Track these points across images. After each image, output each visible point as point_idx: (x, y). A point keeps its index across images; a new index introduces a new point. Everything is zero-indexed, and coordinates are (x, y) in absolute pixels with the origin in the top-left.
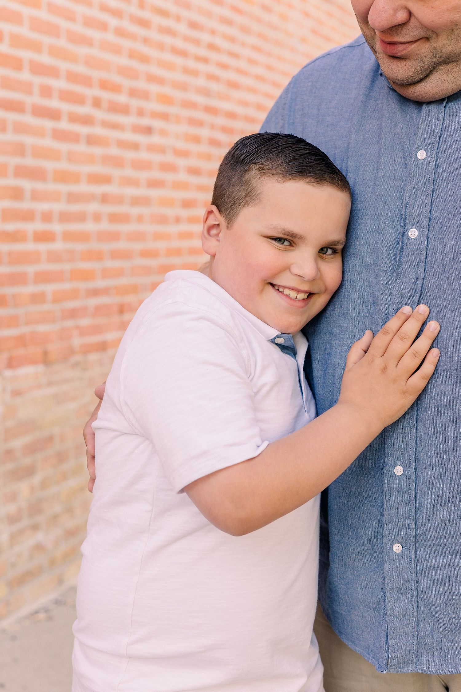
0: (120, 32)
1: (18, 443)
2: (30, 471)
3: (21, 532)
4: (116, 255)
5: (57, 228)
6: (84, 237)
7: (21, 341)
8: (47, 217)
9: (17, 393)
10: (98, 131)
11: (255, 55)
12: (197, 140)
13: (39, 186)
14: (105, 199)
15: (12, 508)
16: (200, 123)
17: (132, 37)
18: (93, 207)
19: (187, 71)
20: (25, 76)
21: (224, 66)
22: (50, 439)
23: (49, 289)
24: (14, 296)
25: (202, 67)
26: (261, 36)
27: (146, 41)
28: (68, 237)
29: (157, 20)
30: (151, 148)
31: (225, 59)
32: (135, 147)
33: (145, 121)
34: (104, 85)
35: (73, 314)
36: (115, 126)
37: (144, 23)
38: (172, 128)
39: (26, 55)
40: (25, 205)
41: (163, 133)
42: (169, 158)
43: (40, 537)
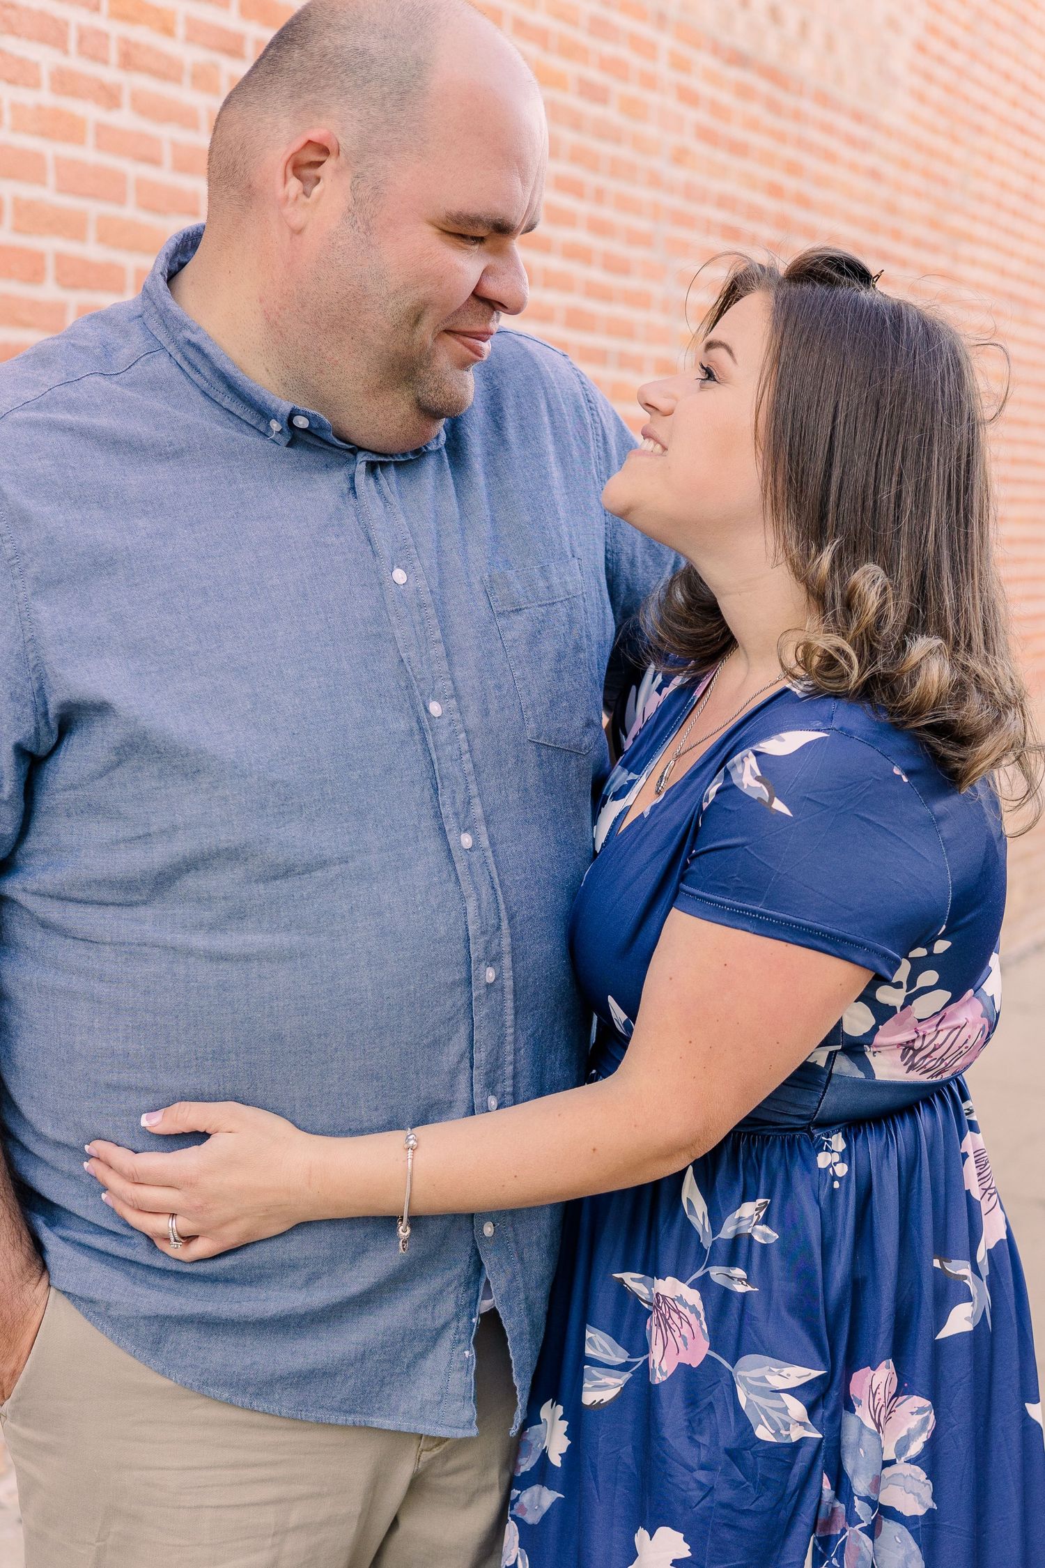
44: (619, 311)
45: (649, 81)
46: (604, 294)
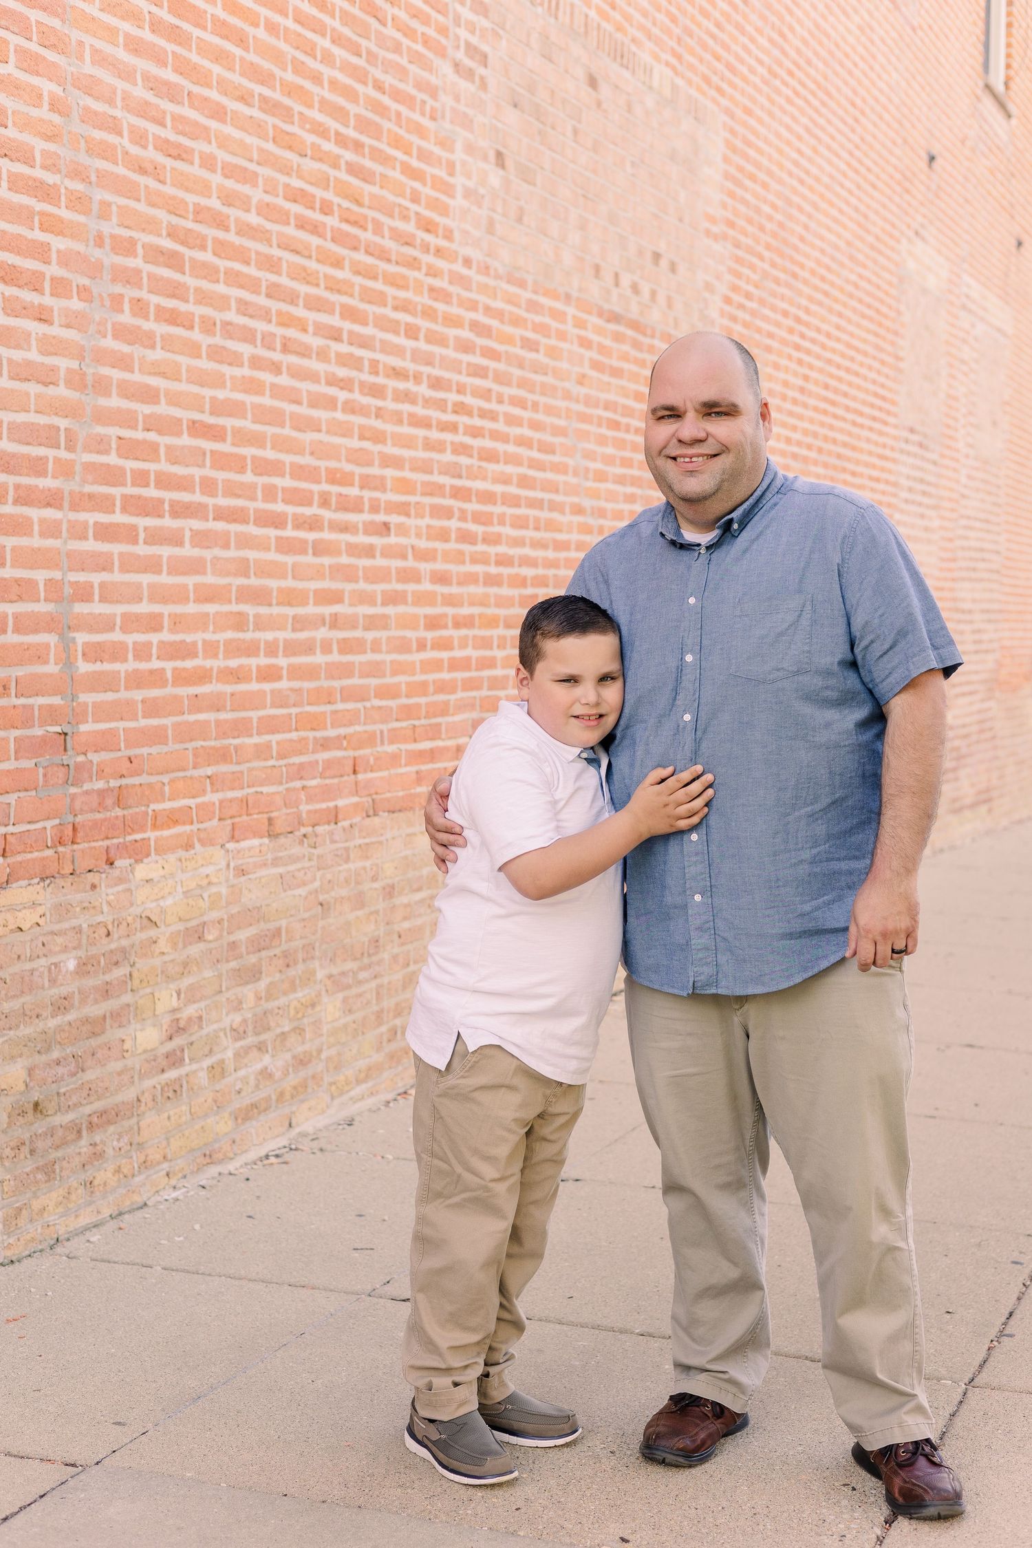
0: (350, 408)
1: (242, 935)
2: (254, 974)
3: (247, 1050)
4: (349, 695)
5: (282, 662)
6: (311, 673)
7: (245, 802)
8: (272, 650)
9: (243, 872)
10: (326, 535)
11: (517, 411)
12: (443, 535)
13: (263, 610)
14: (335, 622)
15: (237, 1018)
16: (448, 513)
17: (362, 411)
18: (322, 633)
19: (429, 445)
20: (249, 477)
21: (476, 432)
22: (278, 932)
23: (275, 738)
24: (236, 748)
25: (448, 437)
26: (523, 383)
27: (379, 413)
28: (296, 673)
29: (393, 384)
30: (388, 552)
31: (477, 422)
32: (369, 551)
33: (381, 517)
34: (334, 477)
35: (300, 772)
36: (345, 528)
37: (376, 391)
38: (411, 522)
39: (248, 451)
40: (248, 636)
41: (403, 530)
42: (410, 563)
43: (267, 1059)
44: (549, 475)
45: (562, 336)
46: (540, 466)
